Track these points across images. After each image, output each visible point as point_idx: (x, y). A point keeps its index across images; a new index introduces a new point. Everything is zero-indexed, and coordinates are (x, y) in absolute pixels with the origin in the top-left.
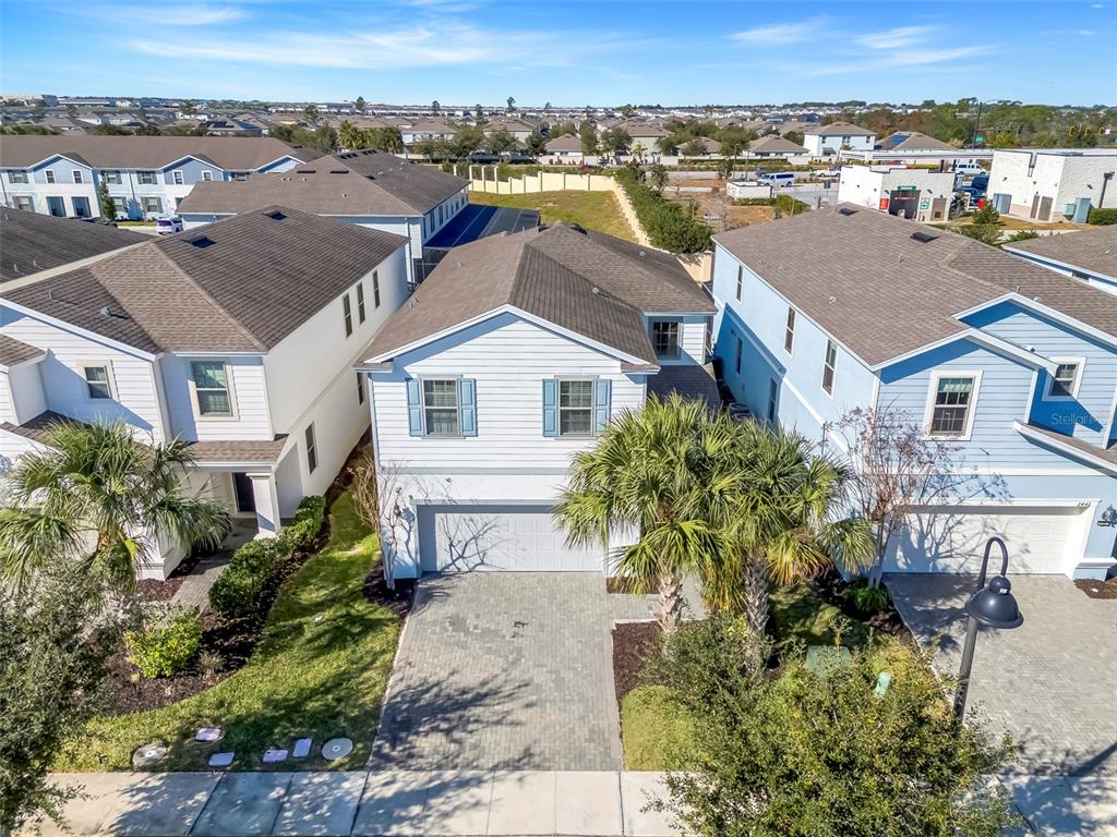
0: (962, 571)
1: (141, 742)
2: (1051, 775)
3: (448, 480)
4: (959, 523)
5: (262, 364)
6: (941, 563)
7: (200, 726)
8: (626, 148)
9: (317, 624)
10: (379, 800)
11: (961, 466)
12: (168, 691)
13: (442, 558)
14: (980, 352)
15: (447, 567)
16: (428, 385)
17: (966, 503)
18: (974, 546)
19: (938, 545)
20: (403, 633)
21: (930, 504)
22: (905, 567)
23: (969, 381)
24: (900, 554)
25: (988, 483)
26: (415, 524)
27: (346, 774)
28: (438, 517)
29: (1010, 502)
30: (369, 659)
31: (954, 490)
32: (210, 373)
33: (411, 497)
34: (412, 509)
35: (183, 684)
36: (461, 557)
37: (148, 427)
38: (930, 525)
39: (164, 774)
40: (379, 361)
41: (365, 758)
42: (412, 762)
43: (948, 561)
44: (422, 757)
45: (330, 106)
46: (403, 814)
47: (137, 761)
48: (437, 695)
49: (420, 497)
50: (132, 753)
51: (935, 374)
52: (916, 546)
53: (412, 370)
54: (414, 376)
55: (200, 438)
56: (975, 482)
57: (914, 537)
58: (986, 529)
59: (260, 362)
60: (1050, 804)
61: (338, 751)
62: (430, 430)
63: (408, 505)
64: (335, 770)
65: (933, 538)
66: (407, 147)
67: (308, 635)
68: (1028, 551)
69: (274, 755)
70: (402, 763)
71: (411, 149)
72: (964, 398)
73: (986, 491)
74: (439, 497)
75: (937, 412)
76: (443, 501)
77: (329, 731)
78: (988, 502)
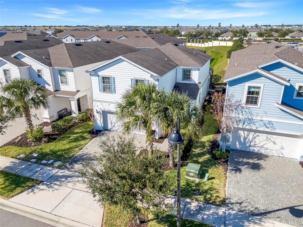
0: (259, 152)
1: (20, 153)
2: (245, 213)
3: (109, 105)
4: (258, 136)
5: (73, 72)
6: (251, 148)
7: (34, 153)
8: (246, 35)
9: (74, 137)
10: (58, 175)
11: (257, 117)
12: (33, 144)
13: (110, 127)
14: (263, 78)
15: (111, 129)
16: (103, 78)
17: (259, 129)
18: (263, 144)
19: (251, 142)
20: (90, 142)
21: (246, 128)
22: (239, 148)
23: (259, 88)
24: (237, 143)
25: (267, 123)
26: (102, 116)
27: (55, 169)
28: (108, 115)
29: (275, 130)
30: (79, 146)
31: (254, 124)
32: (63, 73)
33: (101, 108)
34: (101, 112)
35: (37, 144)
36: (114, 126)
37: (50, 86)
38: (248, 135)
39: (20, 161)
40: (91, 70)
41: (62, 166)
42: (71, 170)
43: (255, 148)
44: (74, 169)
45: (172, 27)
46: (60, 180)
47: (18, 157)
48: (88, 156)
49: (103, 108)
50: (18, 155)
51: (247, 84)
52: (242, 141)
53: (100, 73)
54: (100, 75)
55: (61, 90)
56: (261, 123)
57: (242, 139)
58: (267, 139)
59: (73, 71)
60: (237, 221)
61: (57, 164)
62: (104, 91)
63: (100, 111)
64: (53, 167)
65: (249, 140)
66: (183, 35)
67: (70, 138)
68: (283, 149)
69: (44, 162)
70: (68, 169)
71: (183, 36)
72: (258, 93)
73: (266, 126)
74: (107, 109)
75: (248, 98)
76: (108, 110)
77: (58, 159)
78: (267, 130)
